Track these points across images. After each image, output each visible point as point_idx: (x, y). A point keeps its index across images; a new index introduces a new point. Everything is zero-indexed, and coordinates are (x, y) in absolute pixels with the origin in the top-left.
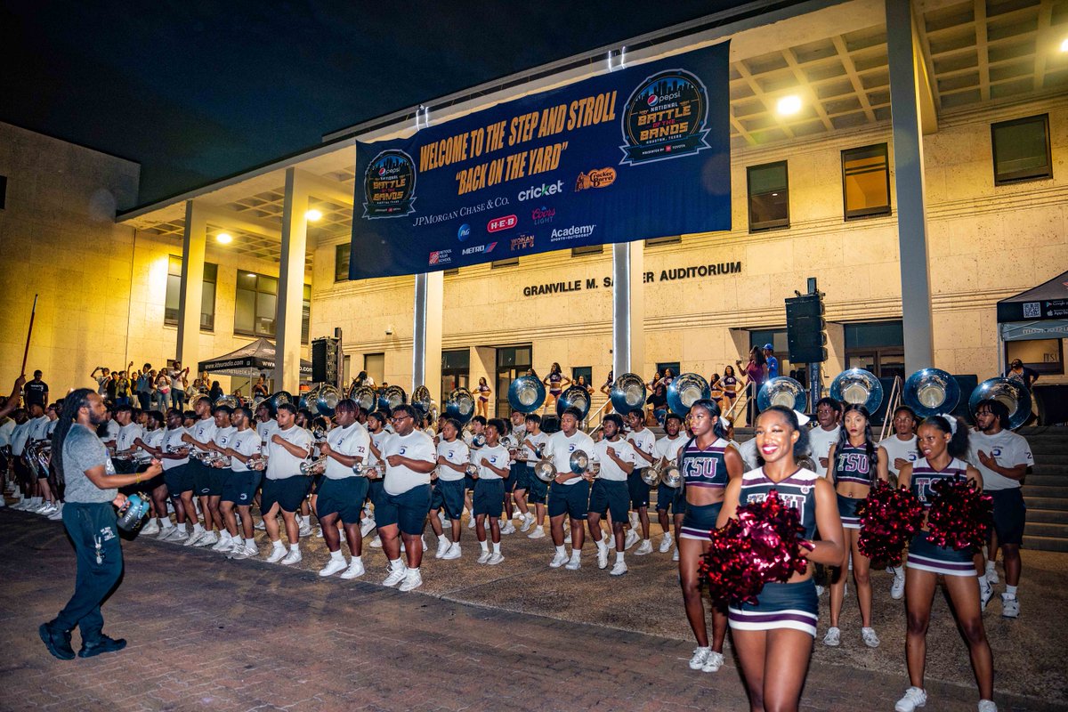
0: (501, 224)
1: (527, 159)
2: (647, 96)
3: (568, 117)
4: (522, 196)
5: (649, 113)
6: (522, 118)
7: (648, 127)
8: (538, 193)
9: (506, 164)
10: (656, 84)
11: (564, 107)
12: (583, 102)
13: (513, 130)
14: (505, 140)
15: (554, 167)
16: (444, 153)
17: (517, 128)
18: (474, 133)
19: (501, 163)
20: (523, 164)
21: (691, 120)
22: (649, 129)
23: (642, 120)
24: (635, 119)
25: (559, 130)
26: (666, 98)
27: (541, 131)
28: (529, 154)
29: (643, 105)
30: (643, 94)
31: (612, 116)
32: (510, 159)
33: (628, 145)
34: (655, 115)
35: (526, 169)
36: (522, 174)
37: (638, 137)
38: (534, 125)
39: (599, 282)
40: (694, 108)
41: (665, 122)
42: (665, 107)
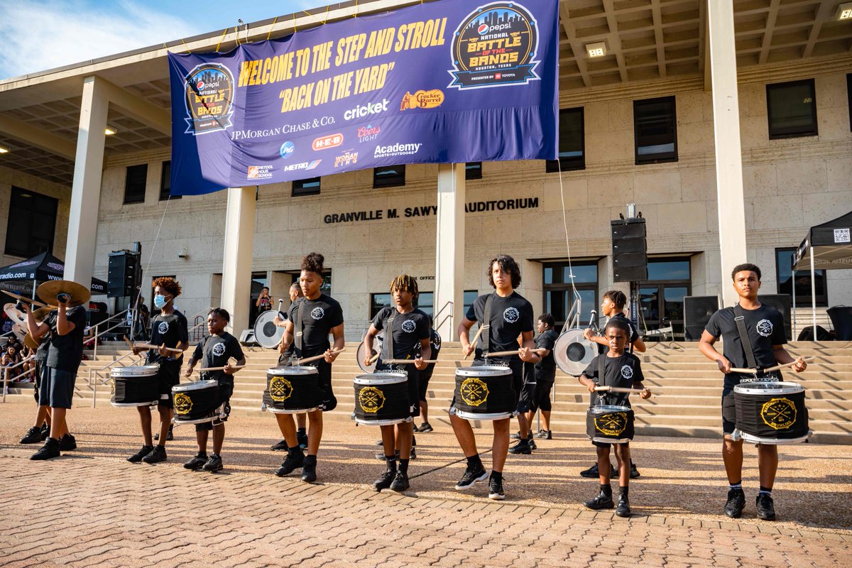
0: (327, 142)
1: (353, 79)
2: (477, 24)
3: (396, 40)
4: (348, 115)
5: (479, 40)
6: (349, 39)
7: (479, 53)
8: (364, 111)
9: (332, 84)
10: (487, 14)
11: (392, 30)
12: (412, 26)
13: (340, 51)
14: (332, 60)
15: (380, 86)
16: (269, 71)
17: (344, 48)
18: (299, 53)
19: (327, 82)
20: (349, 83)
21: (521, 50)
22: (478, 56)
23: (472, 48)
24: (464, 46)
25: (386, 51)
26: (497, 28)
27: (367, 52)
28: (355, 74)
29: (473, 33)
30: (474, 22)
31: (442, 42)
32: (336, 79)
33: (457, 70)
34: (485, 43)
35: (352, 88)
36: (347, 94)
37: (467, 63)
38: (361, 46)
39: (401, 213)
40: (525, 39)
41: (494, 50)
42: (496, 36)
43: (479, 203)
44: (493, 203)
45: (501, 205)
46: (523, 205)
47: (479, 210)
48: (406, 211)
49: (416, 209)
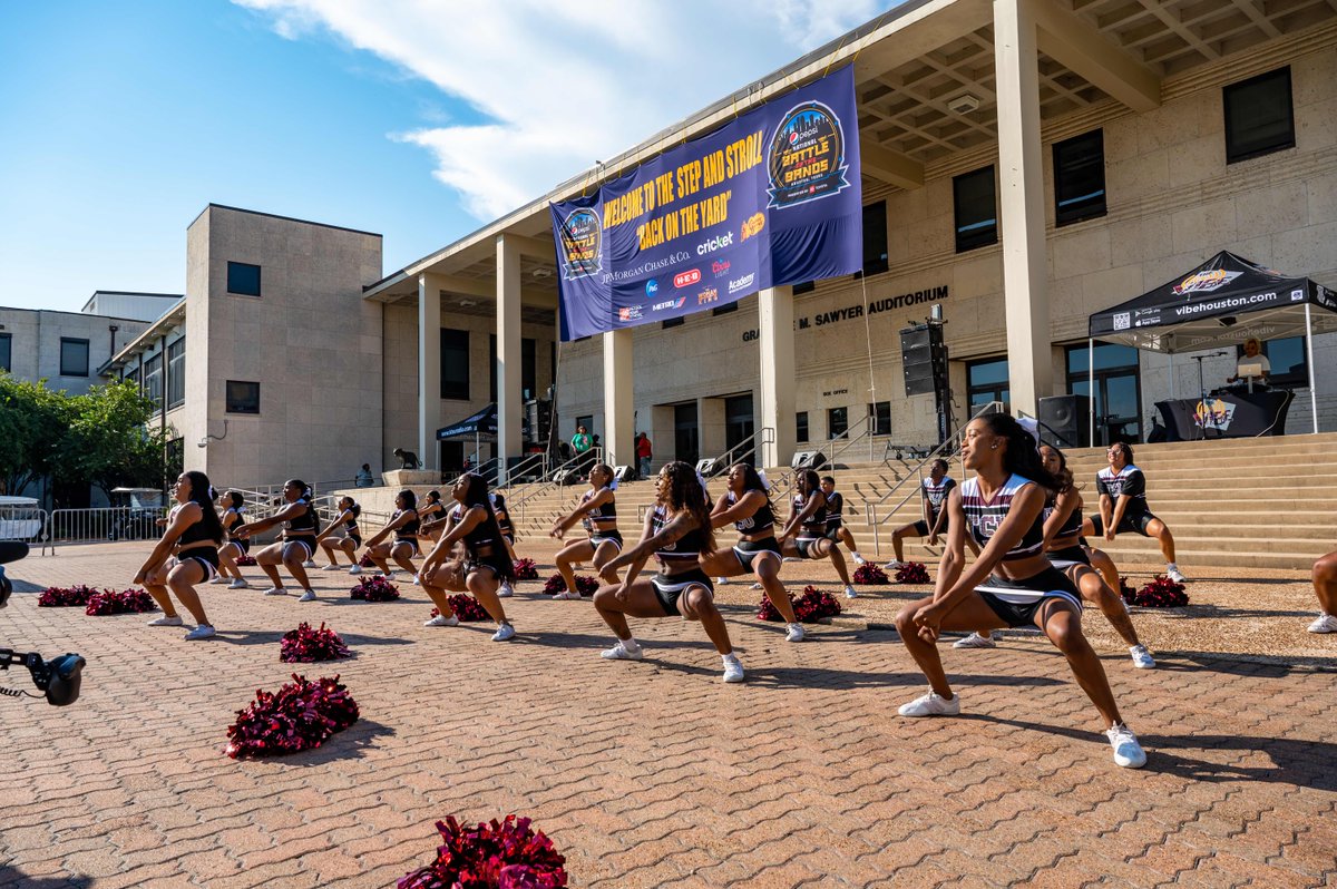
0: (687, 279)
1: (699, 211)
2: (788, 134)
3: (726, 165)
4: (701, 250)
5: (793, 152)
6: (686, 168)
7: (793, 167)
8: (714, 245)
9: (680, 217)
10: (795, 121)
11: (720, 153)
12: (735, 146)
13: (680, 181)
14: (675, 192)
15: (724, 218)
16: (625, 209)
17: (683, 178)
18: (646, 186)
19: (675, 216)
20: (696, 216)
21: (830, 156)
22: (792, 170)
23: (786, 162)
24: (780, 160)
25: (721, 179)
26: (806, 134)
27: (705, 181)
28: (699, 206)
29: (785, 145)
30: (785, 132)
31: (759, 160)
32: (683, 211)
33: (774, 188)
34: (797, 154)
35: (699, 221)
36: (697, 228)
37: (782, 177)
38: (698, 175)
39: (812, 321)
40: (831, 145)
41: (807, 161)
42: (805, 144)
43: (887, 301)
44: (901, 298)
45: (909, 300)
46: (932, 296)
47: (888, 309)
48: (817, 319)
49: (826, 315)
